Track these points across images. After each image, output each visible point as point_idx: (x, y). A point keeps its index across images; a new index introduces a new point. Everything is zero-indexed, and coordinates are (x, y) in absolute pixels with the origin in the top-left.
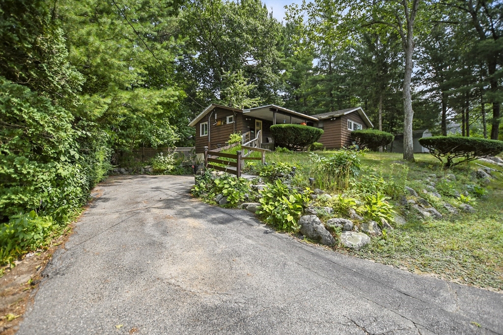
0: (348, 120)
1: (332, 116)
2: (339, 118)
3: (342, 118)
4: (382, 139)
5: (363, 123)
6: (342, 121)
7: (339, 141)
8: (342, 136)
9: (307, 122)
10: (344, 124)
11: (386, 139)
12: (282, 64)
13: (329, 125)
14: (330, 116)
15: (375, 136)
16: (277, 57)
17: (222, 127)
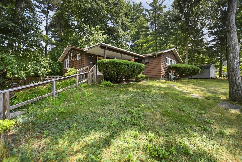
0: (166, 57)
1: (154, 54)
2: (159, 55)
3: (162, 56)
4: (192, 71)
5: (176, 59)
6: (161, 58)
7: (160, 73)
8: (162, 69)
9: (136, 58)
10: (163, 60)
11: (195, 71)
12: (128, 26)
13: (153, 61)
14: (153, 54)
15: (187, 70)
16: (125, 21)
17: (75, 62)
